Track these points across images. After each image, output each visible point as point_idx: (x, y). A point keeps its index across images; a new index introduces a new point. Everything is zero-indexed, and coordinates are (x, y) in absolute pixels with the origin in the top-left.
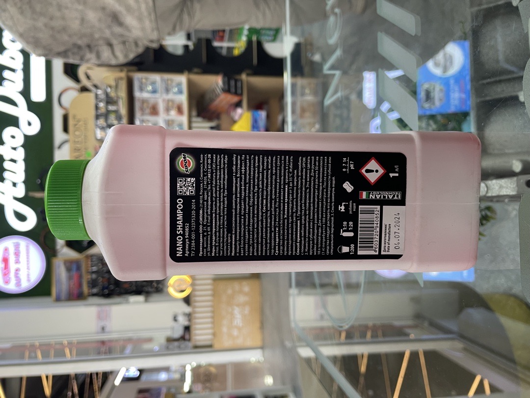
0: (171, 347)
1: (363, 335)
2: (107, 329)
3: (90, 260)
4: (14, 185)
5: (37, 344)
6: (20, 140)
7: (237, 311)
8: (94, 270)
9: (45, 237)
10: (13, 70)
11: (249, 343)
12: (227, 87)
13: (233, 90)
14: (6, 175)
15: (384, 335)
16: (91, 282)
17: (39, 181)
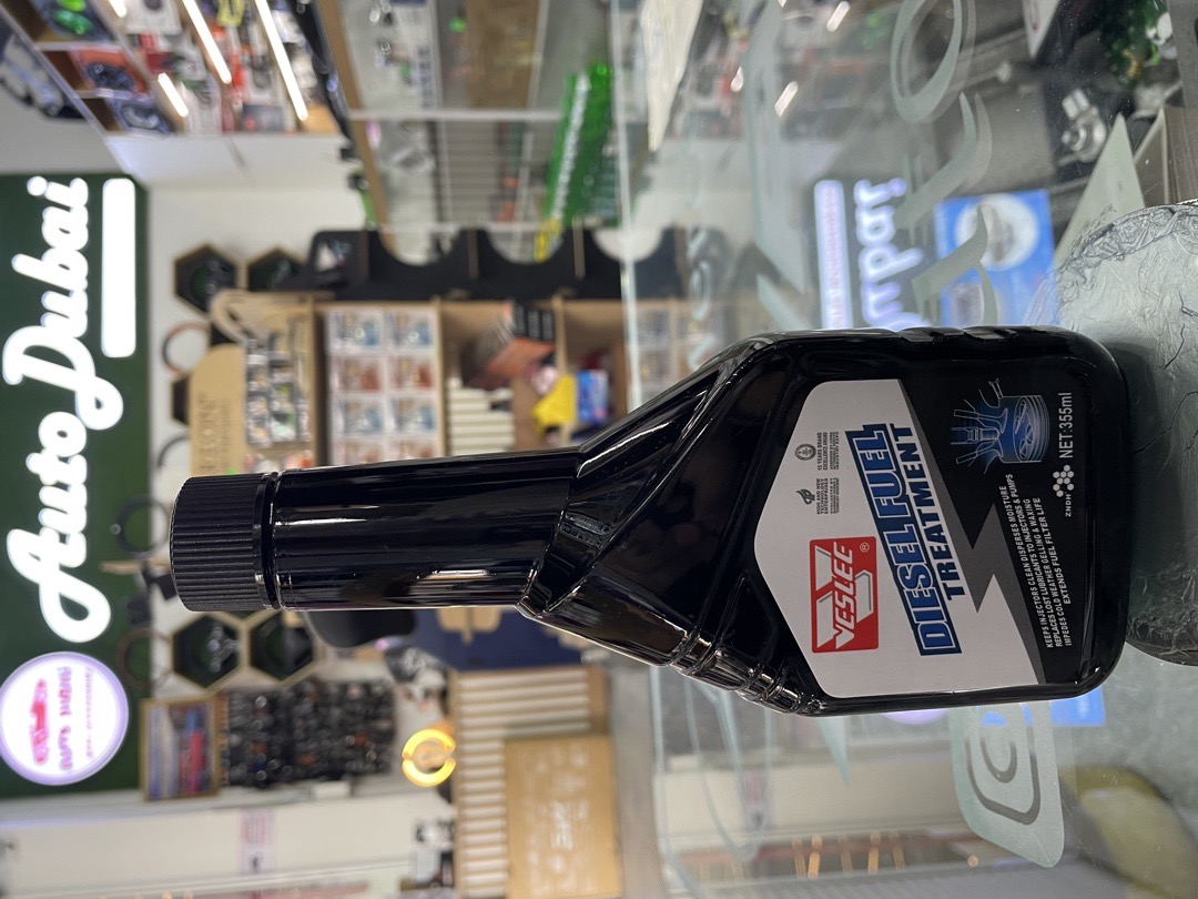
1: (860, 862)
2: (264, 865)
3: (225, 704)
4: (63, 538)
6: (78, 441)
7: (559, 813)
8: (235, 726)
9: (128, 655)
10: (66, 292)
12: (522, 328)
13: (535, 332)
14: (45, 517)
15: (909, 861)
16: (228, 753)
17: (116, 528)
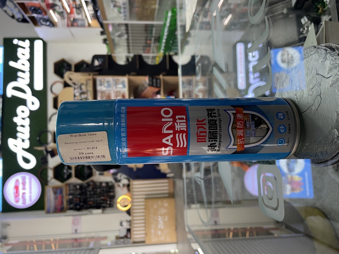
0: (119, 242)
1: (244, 234)
2: (78, 231)
3: (68, 187)
4: (23, 141)
5: (34, 240)
6: (27, 114)
7: (160, 219)
8: (71, 193)
9: (41, 173)
10: (24, 72)
11: (168, 240)
12: (151, 83)
13: (155, 85)
14: (19, 135)
15: (257, 235)
16: (69, 201)
17: (38, 138)
